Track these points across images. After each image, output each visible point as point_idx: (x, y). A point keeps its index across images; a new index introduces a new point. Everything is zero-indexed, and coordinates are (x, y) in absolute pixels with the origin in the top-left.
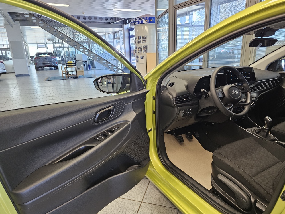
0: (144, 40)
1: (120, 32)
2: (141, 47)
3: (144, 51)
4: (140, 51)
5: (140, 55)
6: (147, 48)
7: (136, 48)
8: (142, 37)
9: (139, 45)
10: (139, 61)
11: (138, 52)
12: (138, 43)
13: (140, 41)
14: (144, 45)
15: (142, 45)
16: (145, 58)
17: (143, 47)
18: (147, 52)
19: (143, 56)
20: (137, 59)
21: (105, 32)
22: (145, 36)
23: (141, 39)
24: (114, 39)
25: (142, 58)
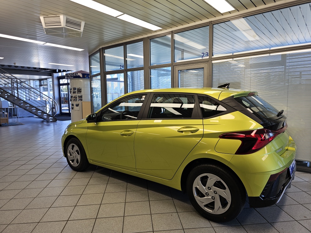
0: (79, 91)
1: (48, 79)
2: (76, 96)
3: (79, 100)
4: (75, 100)
5: (75, 103)
6: (82, 98)
7: (72, 97)
8: (77, 88)
9: (74, 95)
10: (74, 108)
11: (73, 100)
12: (73, 93)
13: (76, 92)
14: (79, 95)
15: (77, 95)
16: (80, 105)
17: (78, 96)
18: (82, 100)
19: (79, 104)
20: (73, 106)
21: (28, 78)
22: (80, 88)
23: (76, 90)
24: (40, 85)
25: (77, 105)
